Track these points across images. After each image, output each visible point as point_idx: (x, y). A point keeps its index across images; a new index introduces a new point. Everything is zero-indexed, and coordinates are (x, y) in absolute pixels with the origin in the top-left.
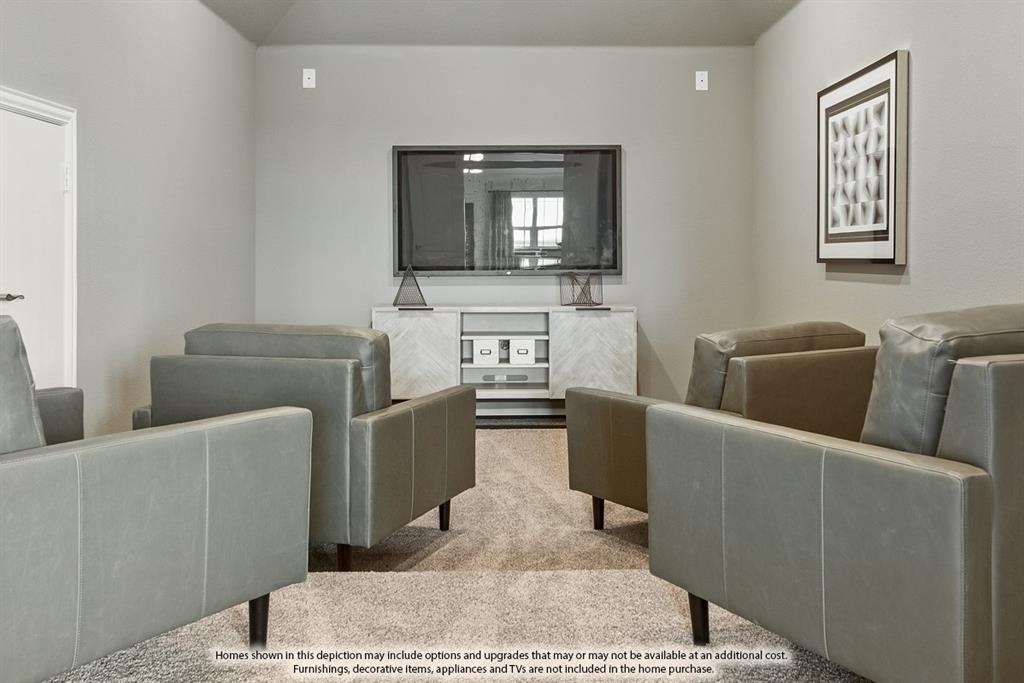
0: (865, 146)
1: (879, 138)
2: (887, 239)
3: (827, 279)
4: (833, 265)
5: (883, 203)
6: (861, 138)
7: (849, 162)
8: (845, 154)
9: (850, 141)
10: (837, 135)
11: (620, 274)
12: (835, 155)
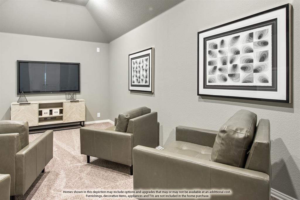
0: (142, 67)
1: (146, 65)
2: (149, 87)
3: (131, 94)
4: (132, 91)
5: (148, 79)
6: (141, 65)
7: (138, 70)
8: (137, 68)
9: (138, 66)
10: (134, 64)
11: (80, 92)
12: (134, 68)
